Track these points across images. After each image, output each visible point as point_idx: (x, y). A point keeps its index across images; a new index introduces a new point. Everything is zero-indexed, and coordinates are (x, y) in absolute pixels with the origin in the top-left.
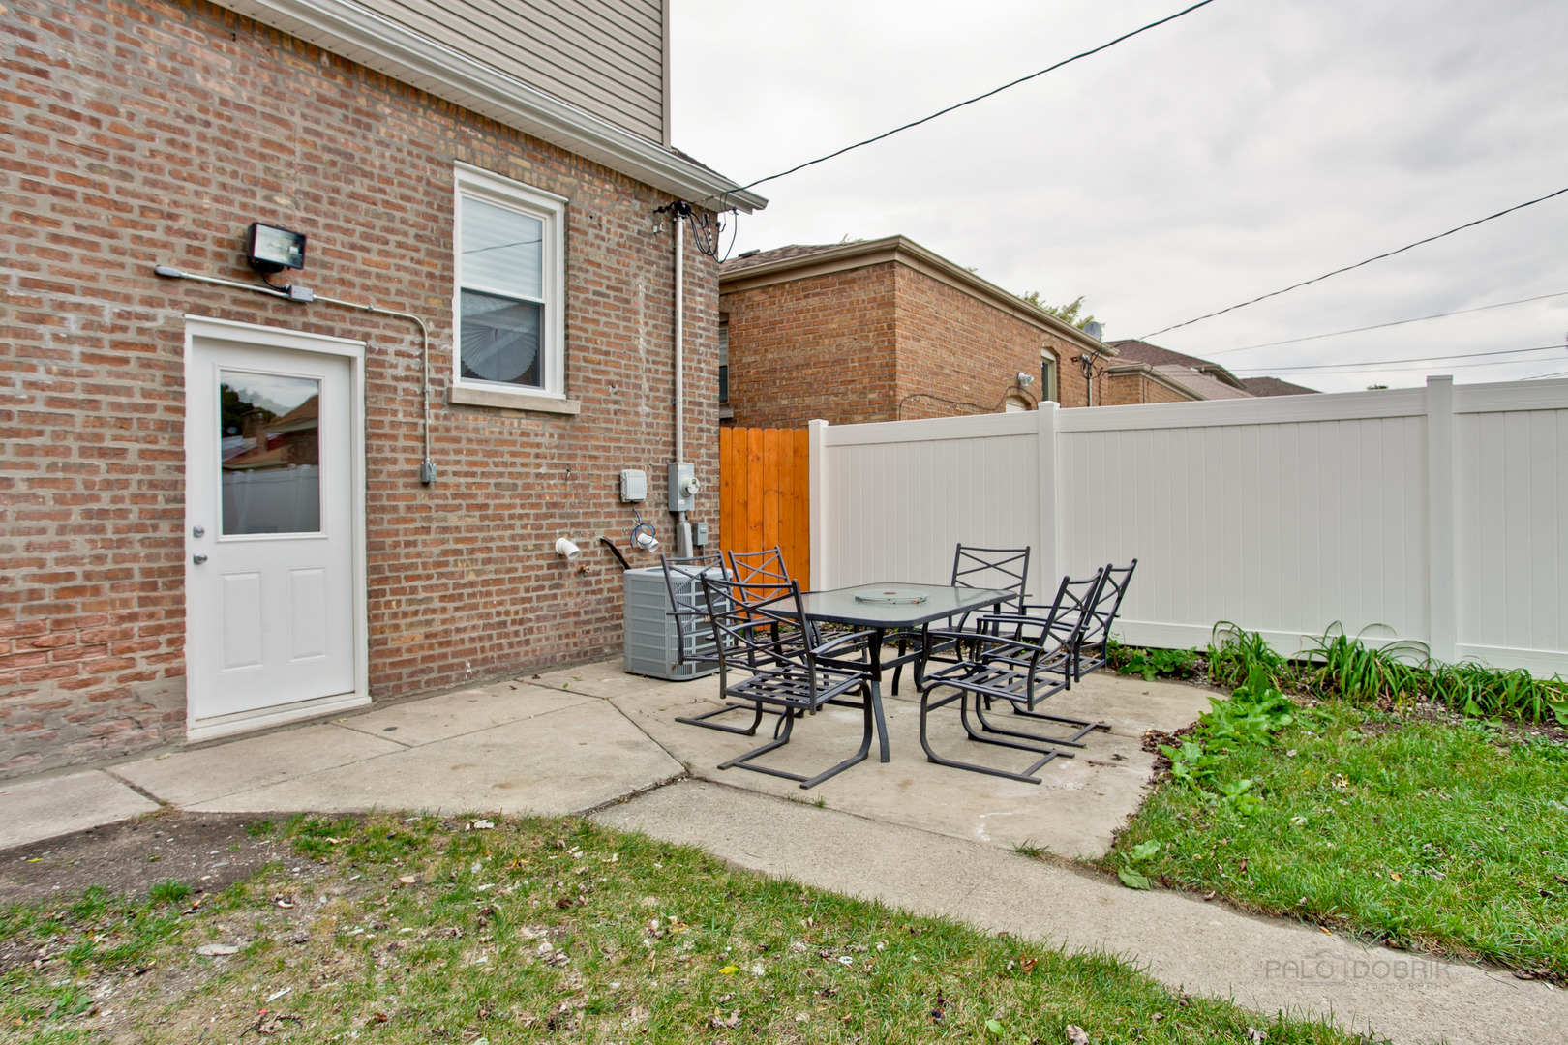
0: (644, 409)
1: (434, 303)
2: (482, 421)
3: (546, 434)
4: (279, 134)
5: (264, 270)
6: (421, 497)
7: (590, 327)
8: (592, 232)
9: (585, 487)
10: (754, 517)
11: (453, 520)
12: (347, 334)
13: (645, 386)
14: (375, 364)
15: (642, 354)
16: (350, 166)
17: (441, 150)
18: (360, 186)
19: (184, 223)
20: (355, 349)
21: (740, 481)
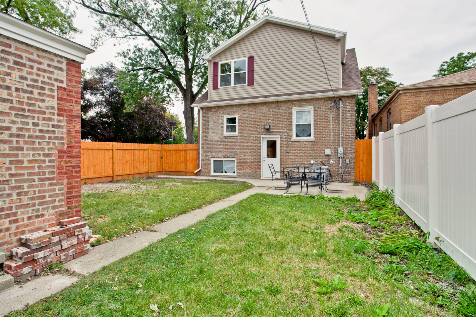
0: (332, 138)
1: (290, 128)
2: (297, 143)
3: (309, 144)
4: (270, 113)
5: (268, 129)
6: (287, 154)
7: (318, 126)
8: (318, 110)
9: (317, 152)
10: (361, 158)
11: (292, 157)
12: (278, 134)
13: (332, 134)
14: (281, 137)
15: (331, 128)
16: (278, 114)
17: (290, 107)
18: (279, 116)
19: (261, 126)
20: (279, 136)
21: (359, 151)
